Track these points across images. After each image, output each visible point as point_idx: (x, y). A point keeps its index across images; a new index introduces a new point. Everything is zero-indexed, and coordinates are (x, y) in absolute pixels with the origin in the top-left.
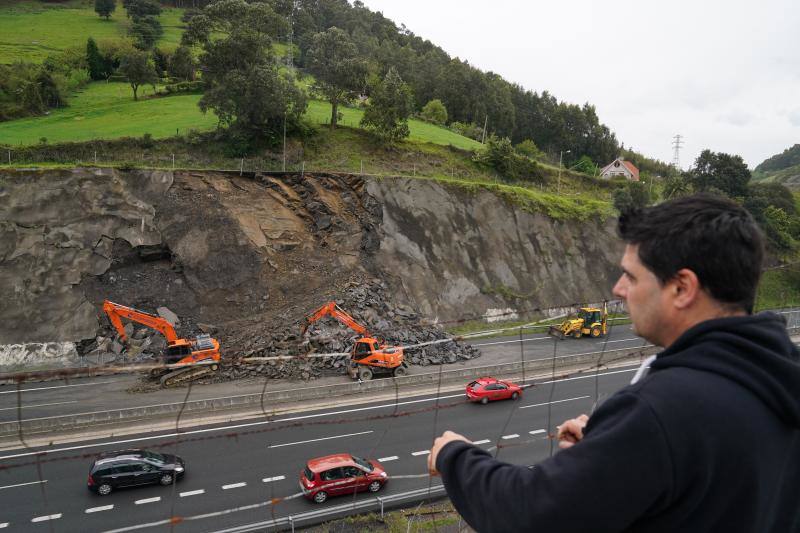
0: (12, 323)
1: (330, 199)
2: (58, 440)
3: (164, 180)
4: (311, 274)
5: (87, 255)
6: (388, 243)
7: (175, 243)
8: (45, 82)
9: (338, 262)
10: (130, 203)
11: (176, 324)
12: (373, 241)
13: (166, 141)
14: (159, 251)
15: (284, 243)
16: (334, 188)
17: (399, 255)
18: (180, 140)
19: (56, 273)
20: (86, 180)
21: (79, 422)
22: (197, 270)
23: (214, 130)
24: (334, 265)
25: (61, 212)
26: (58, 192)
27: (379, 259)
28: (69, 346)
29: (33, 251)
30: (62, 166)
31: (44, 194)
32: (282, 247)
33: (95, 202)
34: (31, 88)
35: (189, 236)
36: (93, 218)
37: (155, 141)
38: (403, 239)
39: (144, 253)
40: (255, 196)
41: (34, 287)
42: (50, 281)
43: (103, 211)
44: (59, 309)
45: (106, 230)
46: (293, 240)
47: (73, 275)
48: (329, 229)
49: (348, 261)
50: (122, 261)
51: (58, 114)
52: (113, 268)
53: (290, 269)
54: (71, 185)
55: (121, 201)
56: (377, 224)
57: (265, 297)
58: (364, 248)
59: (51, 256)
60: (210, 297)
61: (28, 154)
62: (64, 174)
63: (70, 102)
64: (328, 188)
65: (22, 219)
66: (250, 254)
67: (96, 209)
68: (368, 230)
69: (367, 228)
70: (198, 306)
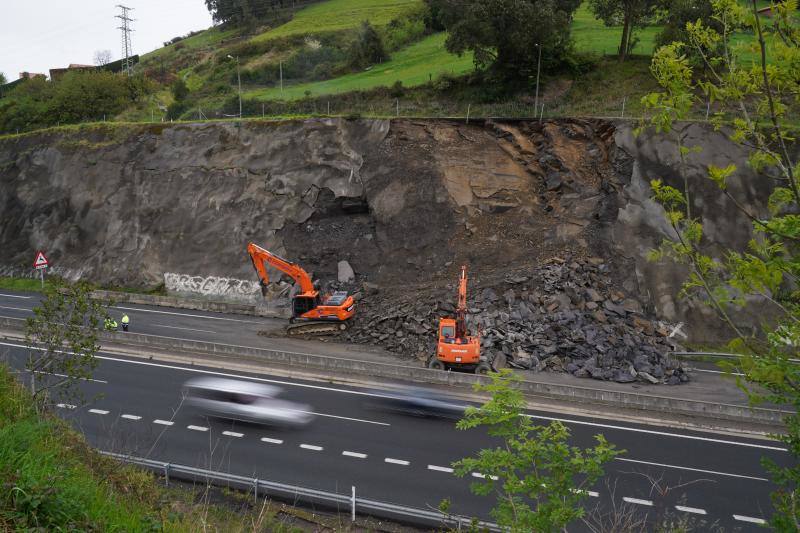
0: (225, 259)
1: (570, 153)
3: (382, 129)
4: (510, 243)
5: (295, 203)
6: (631, 211)
7: (374, 196)
9: (555, 231)
10: (344, 153)
11: (350, 279)
12: (609, 208)
13: (417, 89)
14: (360, 203)
15: (494, 203)
16: (579, 137)
17: (644, 230)
18: (430, 86)
19: (267, 218)
20: (315, 129)
21: (184, 346)
22: (387, 226)
23: (470, 73)
24: (547, 234)
25: (285, 161)
26: (287, 142)
27: (611, 232)
28: (256, 286)
29: (254, 196)
30: (298, 117)
31: (276, 144)
32: (491, 207)
33: (315, 152)
35: (388, 190)
36: (310, 168)
37: (405, 89)
39: (346, 204)
40: (480, 147)
41: (247, 228)
42: (260, 225)
43: (320, 161)
45: (316, 180)
46: (509, 201)
47: (279, 222)
48: (560, 190)
49: (566, 231)
50: (324, 211)
51: (378, 68)
52: (313, 217)
53: (490, 235)
54: (299, 135)
55: (338, 151)
56: (621, 185)
57: (447, 264)
58: (597, 217)
59: (266, 202)
60: (392, 256)
62: (297, 124)
63: (394, 56)
64: (571, 137)
65: (255, 166)
66: (447, 214)
67: (314, 158)
68: (607, 193)
69: (605, 189)
70: (379, 265)
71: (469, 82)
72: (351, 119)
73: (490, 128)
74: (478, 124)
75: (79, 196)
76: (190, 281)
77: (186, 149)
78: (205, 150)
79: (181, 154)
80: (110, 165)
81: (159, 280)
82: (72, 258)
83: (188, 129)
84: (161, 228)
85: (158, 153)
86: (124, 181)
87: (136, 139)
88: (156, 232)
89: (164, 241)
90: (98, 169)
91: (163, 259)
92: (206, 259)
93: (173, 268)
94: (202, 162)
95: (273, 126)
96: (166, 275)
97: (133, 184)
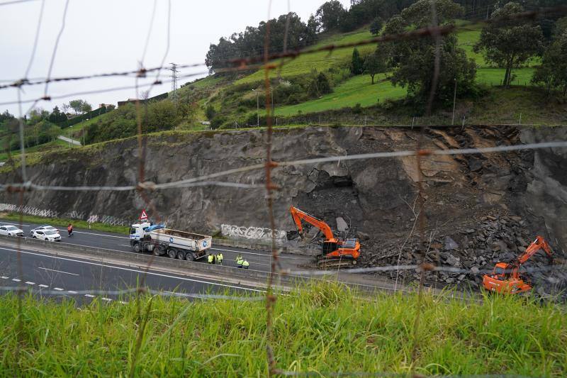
0: (260, 216)
3: (357, 134)
4: (454, 206)
5: (304, 180)
6: (536, 185)
7: (356, 176)
8: (322, 79)
9: (482, 198)
10: (333, 148)
11: (346, 230)
12: (520, 183)
13: (369, 108)
14: (346, 180)
15: (437, 180)
16: (491, 137)
17: (546, 197)
18: (379, 106)
19: (286, 190)
20: (312, 134)
21: (258, 275)
22: (367, 195)
23: (404, 98)
24: (477, 200)
25: (295, 153)
26: (295, 141)
28: (283, 233)
29: (277, 176)
30: (301, 126)
31: (288, 143)
32: (435, 183)
33: (314, 147)
34: (313, 82)
35: (366, 171)
37: (363, 108)
38: (553, 183)
39: (337, 181)
40: (422, 144)
43: (317, 153)
44: (282, 211)
46: (445, 179)
47: (294, 193)
48: (480, 172)
49: (490, 199)
50: (323, 185)
51: (327, 97)
52: (317, 189)
53: (437, 201)
54: (303, 137)
55: (328, 147)
56: (527, 168)
57: (411, 220)
58: (510, 189)
59: (285, 179)
60: (372, 214)
61: (291, 120)
62: (300, 130)
63: (335, 89)
64: (484, 137)
65: (275, 157)
66: (407, 187)
67: (314, 152)
68: (517, 173)
69: (515, 171)
70: (363, 220)
71: (405, 103)
72: (335, 127)
73: (427, 132)
74: (418, 129)
75: (163, 176)
76: (238, 230)
77: (230, 147)
78: (242, 147)
79: (227, 150)
80: (182, 157)
81: (218, 229)
82: (160, 214)
83: (230, 134)
84: (217, 196)
85: (212, 149)
86: (191, 166)
87: (198, 141)
88: (214, 199)
89: (220, 204)
90: (175, 160)
91: (220, 216)
92: (248, 215)
93: (227, 221)
94: (241, 154)
95: (286, 132)
96: (222, 226)
97: (197, 168)
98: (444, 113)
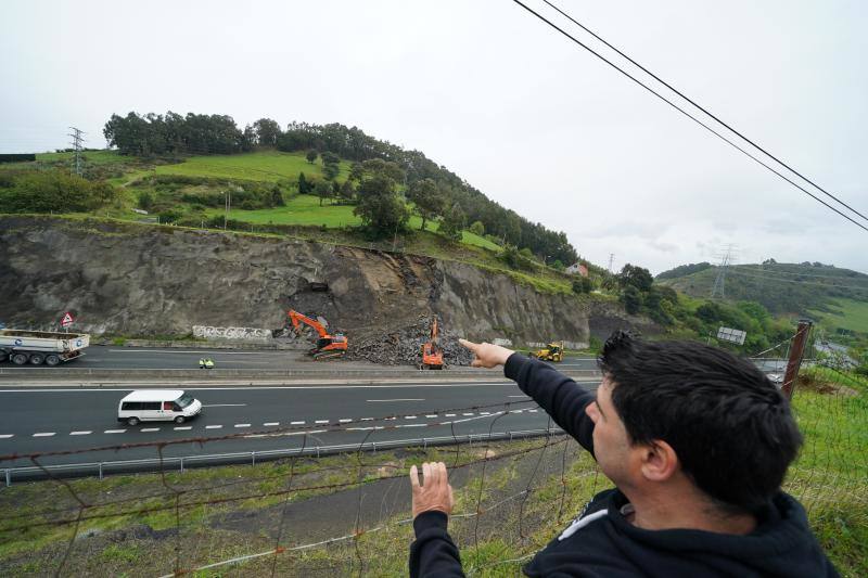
0: (240, 316)
1: (416, 269)
2: (255, 382)
3: (330, 249)
4: (401, 308)
5: (284, 284)
6: (445, 295)
7: (331, 283)
8: (276, 192)
9: (416, 303)
10: (310, 259)
12: (436, 294)
13: (333, 229)
14: (322, 286)
15: (389, 289)
16: (419, 263)
17: (450, 303)
18: (341, 229)
19: (267, 292)
20: (289, 245)
22: (341, 299)
23: (359, 226)
24: (414, 304)
25: (274, 260)
26: (274, 250)
27: (439, 304)
28: (268, 332)
29: (257, 279)
30: (279, 237)
31: (267, 250)
32: (388, 291)
33: (293, 257)
34: (268, 194)
35: (339, 281)
36: (291, 265)
37: (328, 228)
38: (453, 294)
39: (314, 286)
40: (376, 263)
41: (255, 298)
42: (263, 296)
43: (296, 262)
44: (266, 311)
45: (296, 272)
46: (394, 289)
47: (276, 295)
48: (414, 285)
49: (422, 303)
50: (302, 289)
51: (282, 209)
52: (297, 293)
53: (390, 304)
54: (281, 246)
55: (306, 258)
56: (440, 285)
57: (375, 318)
58: (431, 297)
59: (266, 283)
60: (346, 314)
61: (261, 229)
62: (278, 240)
63: (288, 203)
64: (415, 263)
65: (254, 262)
66: (370, 294)
67: (292, 260)
68: (434, 288)
69: (434, 286)
70: (339, 318)
71: (361, 230)
72: (311, 242)
73: (380, 254)
74: (375, 252)
75: (92, 270)
76: (215, 330)
77: (197, 246)
78: (212, 249)
79: (194, 249)
80: (127, 251)
81: (188, 331)
83: (196, 234)
84: (184, 296)
85: (172, 246)
86: (142, 262)
87: (151, 235)
88: (180, 299)
89: (189, 305)
90: (115, 252)
91: (190, 317)
92: (225, 316)
93: (200, 321)
94: (213, 256)
95: (264, 240)
96: (194, 327)
97: (151, 265)
98: (386, 241)
